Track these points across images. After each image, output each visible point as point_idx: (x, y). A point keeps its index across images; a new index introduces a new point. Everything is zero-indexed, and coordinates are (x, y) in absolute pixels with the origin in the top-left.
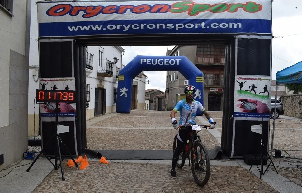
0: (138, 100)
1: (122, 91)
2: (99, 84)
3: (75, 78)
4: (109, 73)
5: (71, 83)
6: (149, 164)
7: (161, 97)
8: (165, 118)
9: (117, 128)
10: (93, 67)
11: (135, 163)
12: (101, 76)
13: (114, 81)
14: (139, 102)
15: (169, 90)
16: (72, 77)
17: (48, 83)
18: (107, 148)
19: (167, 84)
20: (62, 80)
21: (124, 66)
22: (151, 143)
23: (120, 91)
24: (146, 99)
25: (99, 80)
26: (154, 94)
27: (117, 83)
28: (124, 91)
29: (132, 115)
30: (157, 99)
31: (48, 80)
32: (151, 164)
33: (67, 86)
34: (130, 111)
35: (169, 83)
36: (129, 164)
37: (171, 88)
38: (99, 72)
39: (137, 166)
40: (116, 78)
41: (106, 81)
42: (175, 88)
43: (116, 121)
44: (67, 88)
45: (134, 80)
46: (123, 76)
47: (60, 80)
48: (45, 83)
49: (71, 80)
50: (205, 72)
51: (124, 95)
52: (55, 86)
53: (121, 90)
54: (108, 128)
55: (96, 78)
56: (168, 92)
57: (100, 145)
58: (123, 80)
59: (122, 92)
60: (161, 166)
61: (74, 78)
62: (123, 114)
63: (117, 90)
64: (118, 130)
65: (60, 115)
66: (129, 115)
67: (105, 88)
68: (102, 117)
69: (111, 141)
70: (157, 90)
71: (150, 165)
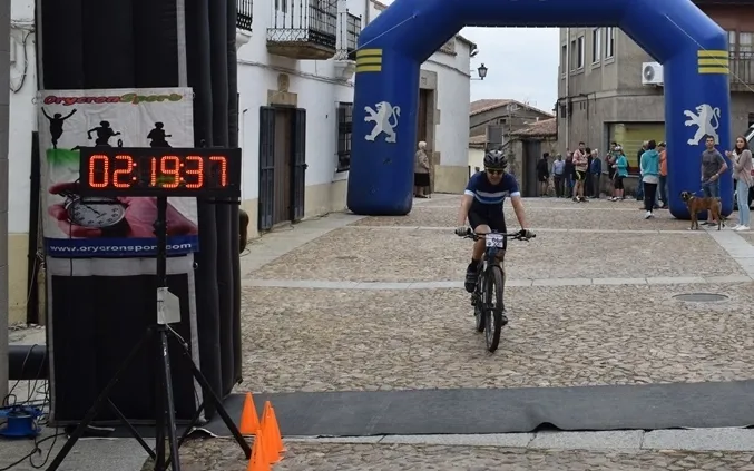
0: (439, 154)
1: (374, 116)
2: (276, 88)
3: (191, 89)
4: (319, 43)
5: (175, 113)
6: (536, 450)
7: (536, 135)
8: (566, 235)
9: (363, 286)
10: (250, 19)
11: (478, 447)
12: (283, 55)
13: (340, 74)
14: (443, 160)
15: (571, 104)
16: (177, 86)
17: (74, 111)
18: (342, 381)
19: (561, 81)
20: (137, 100)
21: (384, 7)
22: (528, 353)
23: (367, 119)
24: (472, 146)
25: (278, 73)
26: (503, 121)
27: (352, 80)
28: (382, 116)
29: (419, 224)
30: (519, 145)
31: (77, 100)
32: (544, 451)
33: (159, 125)
34: (411, 204)
35: (571, 77)
36: (451, 450)
37: (581, 95)
38: (278, 37)
39: (486, 461)
40: (345, 63)
41: (306, 76)
42: (598, 96)
43: (353, 253)
44: (158, 134)
45: (424, 66)
46: (379, 52)
47: (127, 98)
48: (64, 110)
49: (175, 98)
50: (733, 23)
51: (383, 135)
52: (105, 124)
53: (369, 114)
54: (327, 284)
55: (264, 66)
56: (571, 115)
57: (307, 368)
58: (379, 68)
59: (373, 123)
60: (589, 461)
61: (186, 91)
62: (381, 218)
63: (349, 111)
64: (369, 293)
65: (130, 248)
66: (408, 224)
67: (299, 106)
68: (292, 233)
69: (352, 347)
70: (519, 105)
71: (543, 456)
